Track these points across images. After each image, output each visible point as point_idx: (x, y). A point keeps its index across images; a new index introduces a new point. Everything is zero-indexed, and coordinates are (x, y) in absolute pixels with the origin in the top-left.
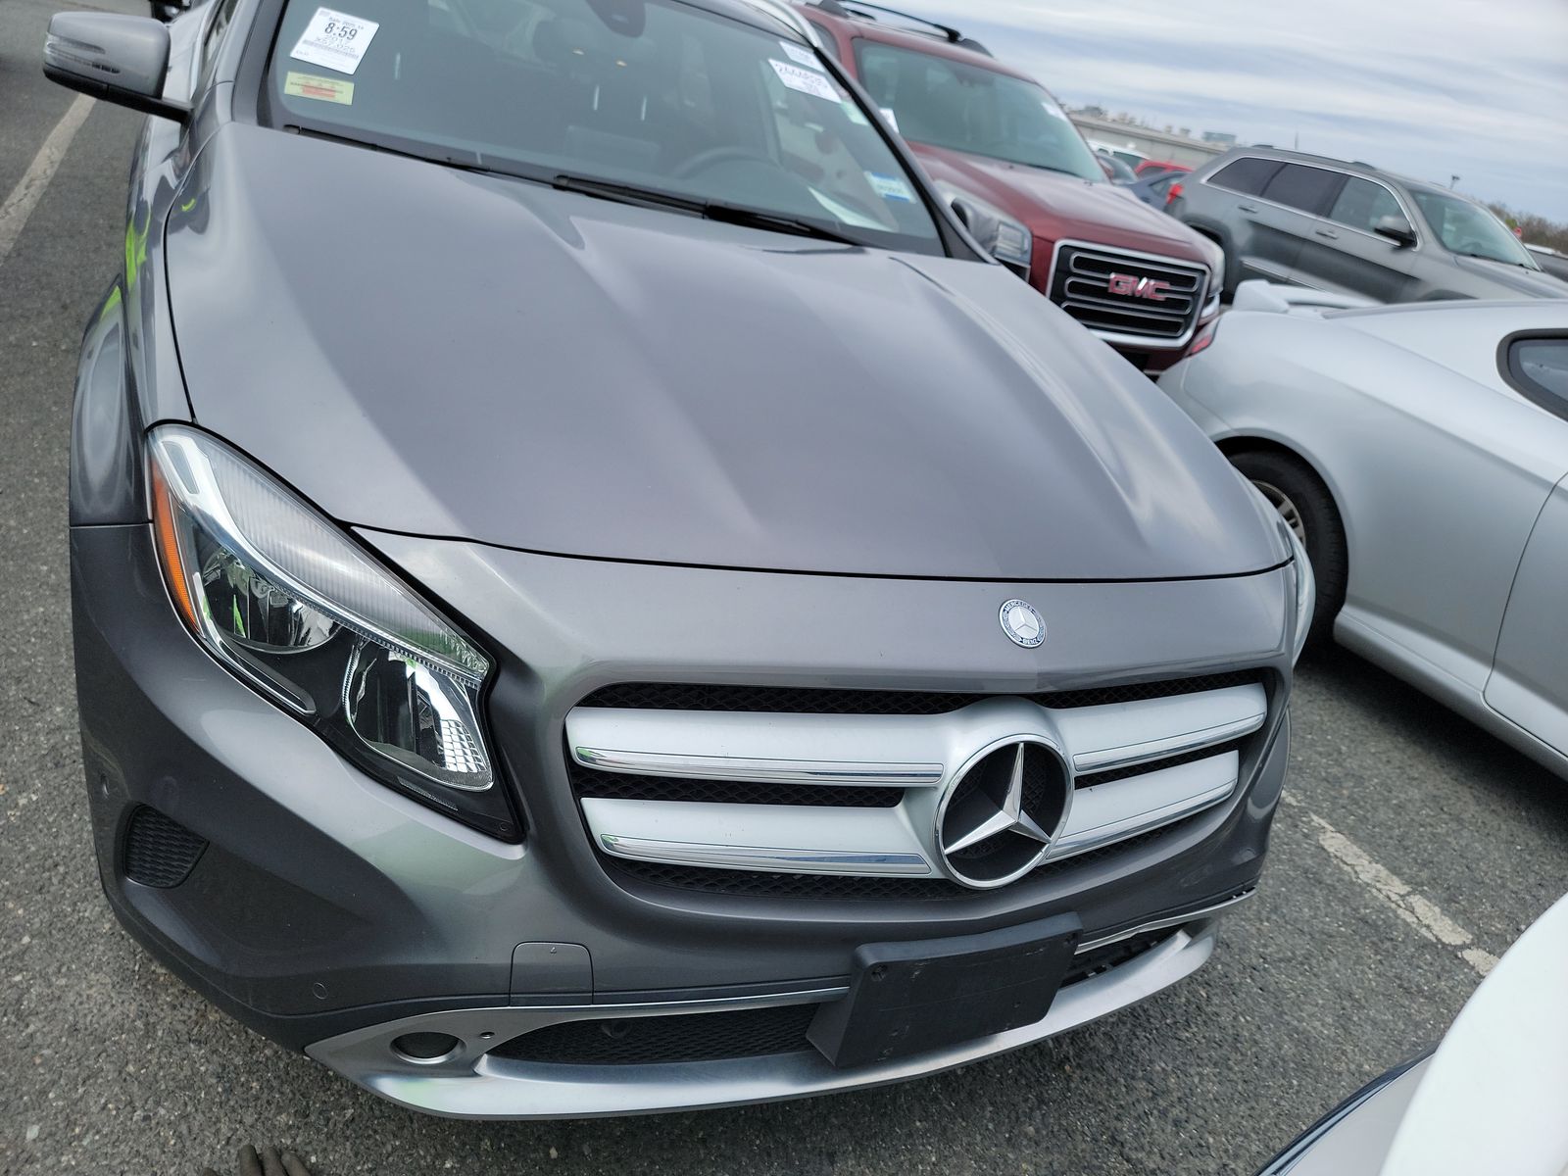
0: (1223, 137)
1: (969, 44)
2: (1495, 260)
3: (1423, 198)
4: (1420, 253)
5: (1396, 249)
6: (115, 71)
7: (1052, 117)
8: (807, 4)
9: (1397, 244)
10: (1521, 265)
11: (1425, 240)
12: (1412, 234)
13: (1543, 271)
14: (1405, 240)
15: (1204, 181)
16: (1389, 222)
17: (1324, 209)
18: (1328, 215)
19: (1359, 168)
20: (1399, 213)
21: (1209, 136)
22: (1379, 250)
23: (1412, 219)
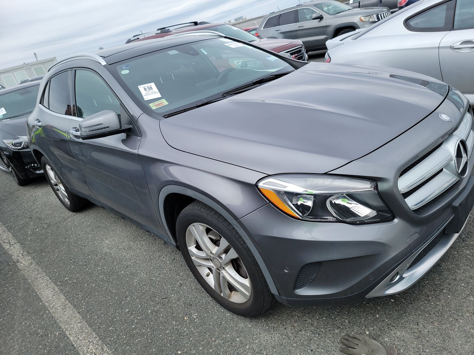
0: (240, 18)
1: (202, 23)
2: (343, 11)
3: (318, 6)
4: (326, 19)
5: (319, 21)
6: (108, 127)
7: (236, 30)
8: (156, 34)
9: (319, 20)
10: (349, 10)
11: (325, 16)
12: (321, 15)
13: (353, 9)
14: (321, 18)
15: (262, 29)
16: (314, 16)
17: (296, 20)
18: (299, 22)
19: (298, 7)
20: (315, 12)
21: (236, 20)
22: (316, 24)
23: (318, 12)
